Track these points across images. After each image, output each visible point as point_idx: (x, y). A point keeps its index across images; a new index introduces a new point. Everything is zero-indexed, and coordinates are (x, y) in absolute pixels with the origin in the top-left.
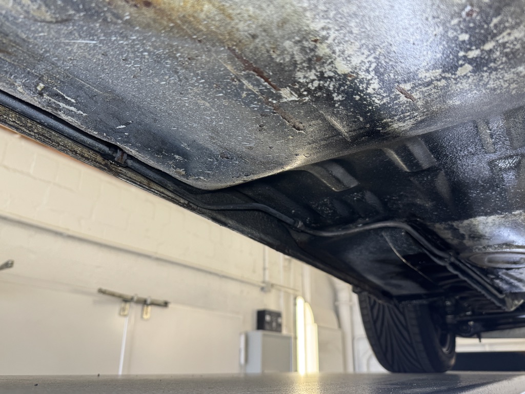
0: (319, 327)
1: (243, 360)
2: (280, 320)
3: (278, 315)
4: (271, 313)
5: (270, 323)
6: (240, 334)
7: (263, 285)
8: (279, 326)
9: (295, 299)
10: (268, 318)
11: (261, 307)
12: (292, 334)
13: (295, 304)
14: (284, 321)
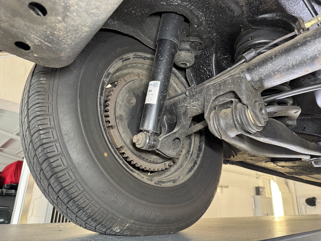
0: (282, 193)
1: (254, 208)
2: (265, 190)
3: (264, 188)
4: (262, 188)
5: (261, 192)
6: (252, 197)
7: (257, 176)
8: (265, 192)
9: (270, 180)
10: (261, 190)
11: (257, 186)
12: (270, 196)
13: (270, 183)
14: (266, 190)
